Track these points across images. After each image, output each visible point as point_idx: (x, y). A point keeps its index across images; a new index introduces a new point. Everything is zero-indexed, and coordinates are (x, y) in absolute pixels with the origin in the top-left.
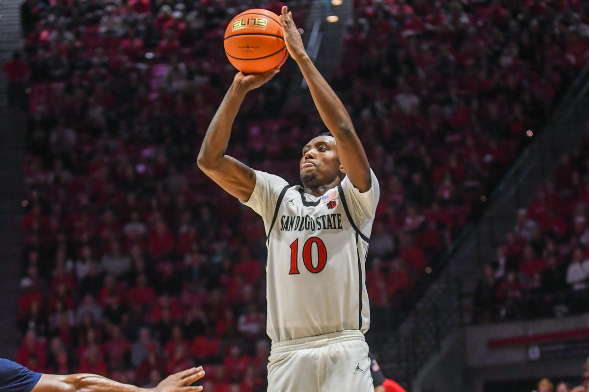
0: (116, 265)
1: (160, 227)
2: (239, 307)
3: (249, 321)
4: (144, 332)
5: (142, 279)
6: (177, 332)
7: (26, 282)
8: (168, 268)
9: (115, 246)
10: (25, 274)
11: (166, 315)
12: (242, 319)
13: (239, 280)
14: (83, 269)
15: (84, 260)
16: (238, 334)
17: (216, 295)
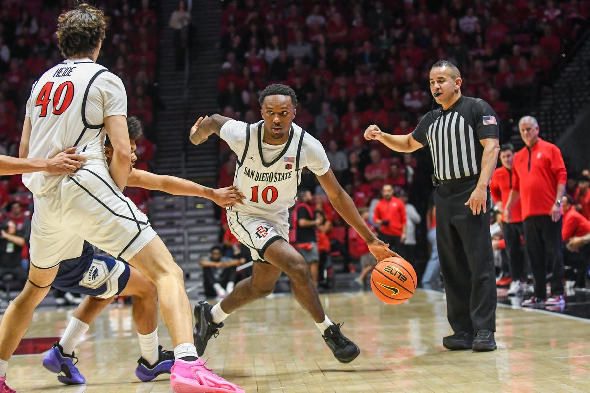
0: (300, 50)
1: (337, 18)
2: (404, 87)
3: (413, 98)
4: (325, 106)
5: (322, 64)
6: (352, 106)
7: (227, 65)
8: (343, 53)
9: (299, 35)
10: (225, 60)
11: (343, 93)
12: (408, 96)
13: (404, 63)
14: (271, 55)
15: (272, 48)
16: (404, 108)
17: (385, 77)
